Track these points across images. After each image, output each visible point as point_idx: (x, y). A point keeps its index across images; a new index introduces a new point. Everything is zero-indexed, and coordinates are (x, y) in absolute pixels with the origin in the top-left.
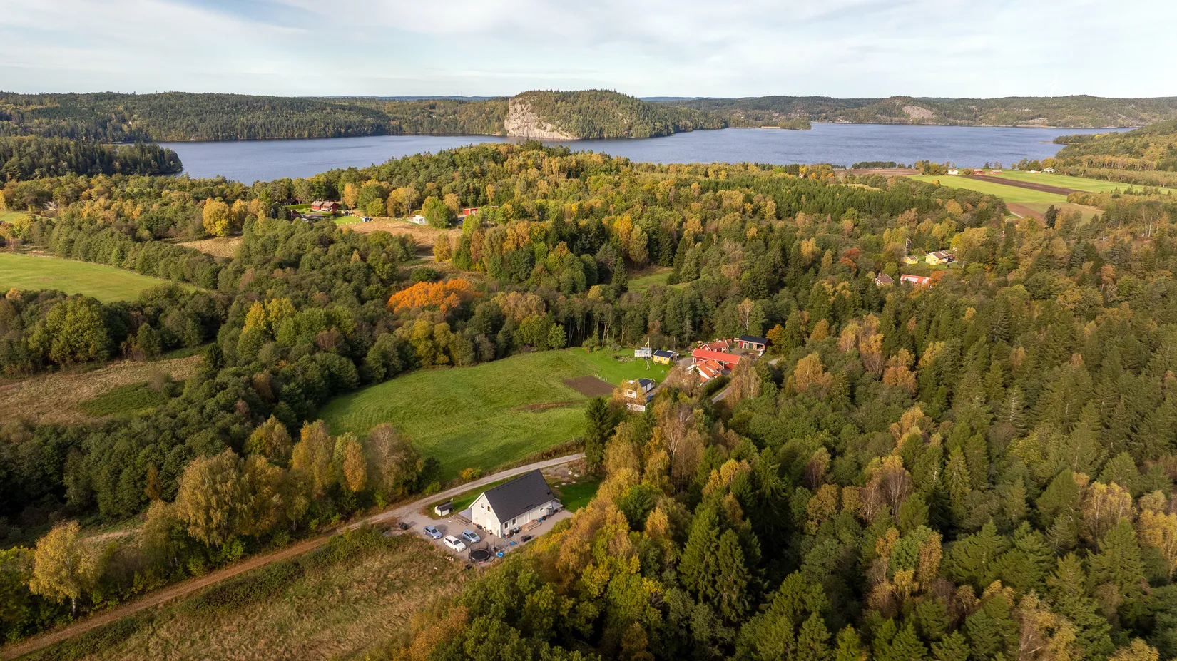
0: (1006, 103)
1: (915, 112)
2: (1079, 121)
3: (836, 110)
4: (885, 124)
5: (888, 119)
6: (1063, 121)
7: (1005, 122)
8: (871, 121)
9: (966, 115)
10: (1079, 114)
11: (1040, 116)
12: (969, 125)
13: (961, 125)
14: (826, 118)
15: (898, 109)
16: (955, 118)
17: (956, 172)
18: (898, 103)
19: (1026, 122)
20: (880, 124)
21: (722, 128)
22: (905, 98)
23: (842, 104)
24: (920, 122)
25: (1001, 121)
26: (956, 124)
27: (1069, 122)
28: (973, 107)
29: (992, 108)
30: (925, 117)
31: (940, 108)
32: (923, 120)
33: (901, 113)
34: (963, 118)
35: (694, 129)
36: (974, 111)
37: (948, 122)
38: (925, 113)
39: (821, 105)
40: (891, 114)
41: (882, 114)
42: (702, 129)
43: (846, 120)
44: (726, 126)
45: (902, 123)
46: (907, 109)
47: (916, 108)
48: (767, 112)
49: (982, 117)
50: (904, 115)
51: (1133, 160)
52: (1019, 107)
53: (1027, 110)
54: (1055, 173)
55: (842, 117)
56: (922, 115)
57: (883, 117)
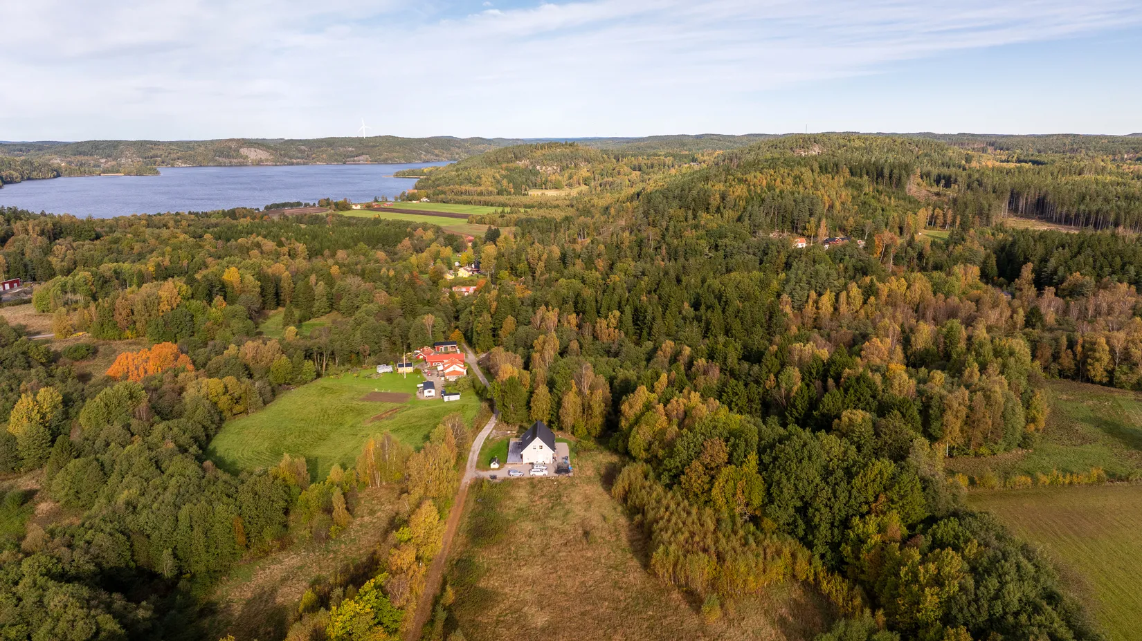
0: (331, 143)
1: (252, 153)
2: (394, 157)
3: (170, 153)
4: (225, 166)
5: (227, 161)
6: (382, 157)
7: (336, 160)
8: (211, 164)
9: (300, 155)
10: (393, 151)
11: (363, 154)
12: (305, 164)
13: (298, 164)
14: (165, 162)
15: (234, 151)
16: (291, 158)
17: (359, 207)
18: (234, 145)
19: (352, 159)
20: (221, 166)
21: (55, 177)
22: (240, 140)
23: (174, 148)
24: (259, 163)
25: (331, 160)
26: (292, 164)
27: (387, 159)
28: (303, 147)
29: (320, 147)
30: (263, 158)
31: (276, 150)
32: (261, 160)
33: (239, 156)
34: (298, 158)
35: (22, 179)
36: (305, 151)
37: (286, 162)
38: (262, 154)
39: (152, 149)
40: (229, 156)
41: (220, 156)
42: (29, 179)
43: (186, 163)
44: (59, 175)
45: (241, 165)
46: (244, 151)
47: (253, 149)
48: (91, 158)
49: (314, 156)
50: (242, 157)
51: (479, 189)
52: (343, 146)
53: (350, 149)
54: (430, 202)
55: (180, 161)
56: (259, 156)
57: (221, 160)
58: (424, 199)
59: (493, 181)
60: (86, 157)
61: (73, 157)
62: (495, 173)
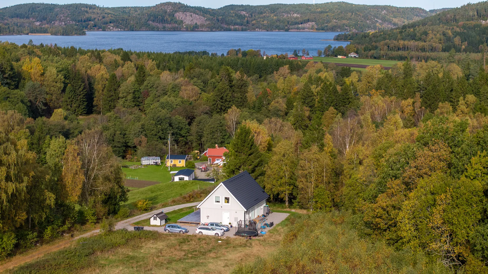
1: (188, 18)
2: (344, 24)
4: (158, 31)
5: (160, 26)
6: (330, 25)
7: (277, 27)
8: (143, 28)
9: (238, 21)
10: (343, 18)
11: (308, 21)
12: (242, 30)
13: (235, 30)
14: (95, 26)
15: (169, 15)
16: (228, 24)
18: (169, 9)
19: (296, 26)
22: (175, 4)
23: (109, 11)
24: (194, 28)
25: (273, 26)
26: (230, 30)
27: (335, 26)
28: (243, 13)
29: (262, 13)
30: (199, 24)
31: (212, 16)
32: (197, 26)
33: (173, 20)
34: (236, 24)
36: (245, 17)
37: (222, 27)
38: (198, 20)
40: (163, 21)
41: (153, 21)
43: (117, 27)
45: (175, 29)
46: (179, 16)
47: (188, 14)
48: (27, 20)
49: (254, 22)
50: (176, 22)
51: (421, 44)
52: (288, 12)
53: (295, 15)
54: (360, 57)
55: (112, 25)
56: (195, 21)
57: (154, 24)
58: (353, 55)
59: (442, 37)
60: (22, 20)
61: (10, 20)
62: (447, 29)
